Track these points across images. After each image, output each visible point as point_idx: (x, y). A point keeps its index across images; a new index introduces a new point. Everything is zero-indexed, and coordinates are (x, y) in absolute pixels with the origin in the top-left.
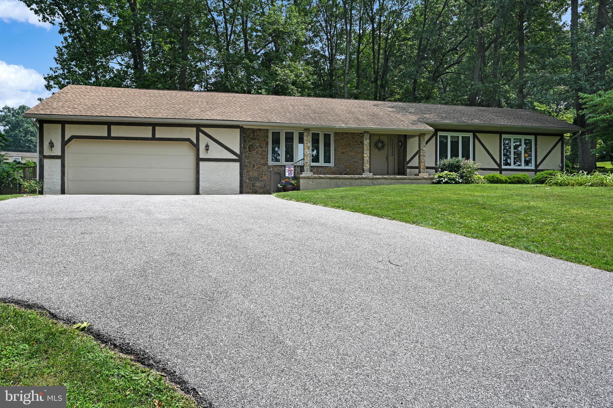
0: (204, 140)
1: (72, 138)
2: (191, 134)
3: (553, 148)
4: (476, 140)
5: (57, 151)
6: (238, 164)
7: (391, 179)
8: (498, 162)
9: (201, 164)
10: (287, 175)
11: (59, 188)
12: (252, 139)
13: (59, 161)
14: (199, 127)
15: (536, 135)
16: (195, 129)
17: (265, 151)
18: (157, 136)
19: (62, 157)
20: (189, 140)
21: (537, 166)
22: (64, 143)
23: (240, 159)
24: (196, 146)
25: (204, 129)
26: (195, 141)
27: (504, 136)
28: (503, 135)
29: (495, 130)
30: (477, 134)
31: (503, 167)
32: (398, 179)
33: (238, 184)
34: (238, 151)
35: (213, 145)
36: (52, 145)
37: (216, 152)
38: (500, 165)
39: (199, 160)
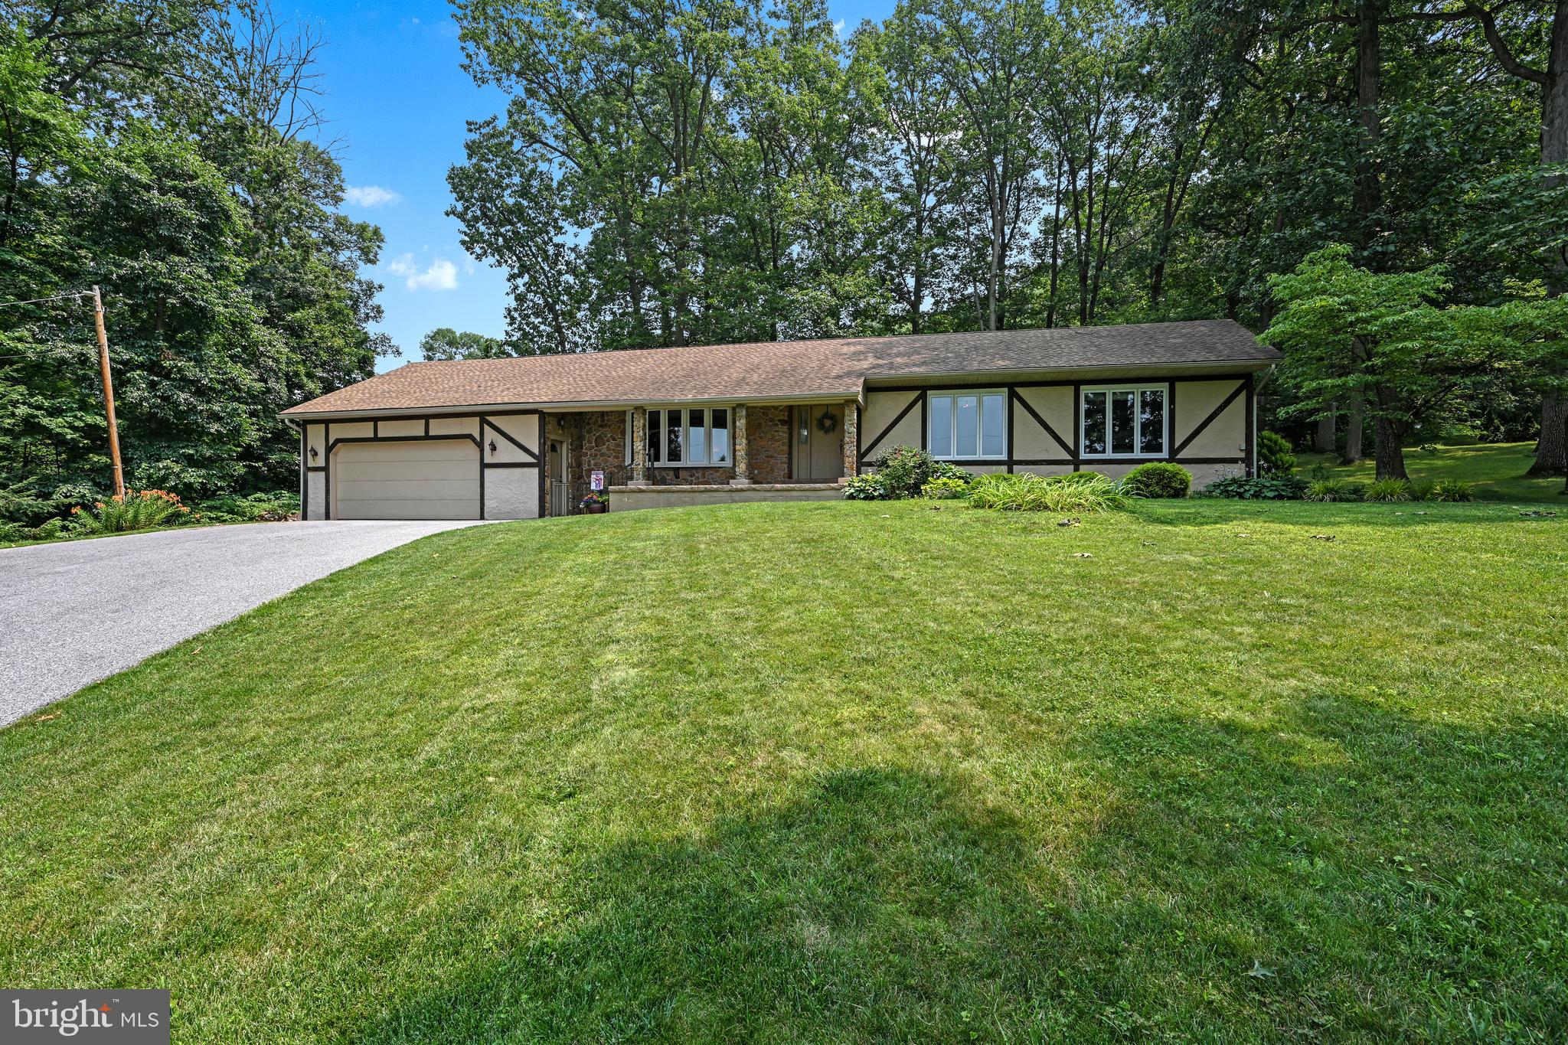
0: (490, 435)
1: (338, 441)
2: (472, 427)
3: (1221, 409)
4: (1016, 403)
5: (320, 461)
6: (536, 471)
7: (766, 491)
8: (1071, 445)
9: (487, 471)
10: (593, 487)
11: (323, 510)
12: (601, 426)
13: (323, 474)
14: (483, 416)
15: (1172, 380)
16: (477, 419)
17: (618, 445)
18: (432, 433)
19: (326, 469)
20: (470, 437)
21: (1174, 451)
22: (329, 449)
23: (539, 463)
24: (480, 445)
25: (490, 419)
26: (478, 438)
27: (1085, 390)
28: (1082, 387)
29: (1064, 377)
30: (1020, 390)
31: (1083, 456)
32: (778, 490)
33: (536, 502)
34: (536, 450)
35: (501, 442)
36: (315, 454)
37: (507, 453)
38: (1075, 453)
39: (484, 466)
